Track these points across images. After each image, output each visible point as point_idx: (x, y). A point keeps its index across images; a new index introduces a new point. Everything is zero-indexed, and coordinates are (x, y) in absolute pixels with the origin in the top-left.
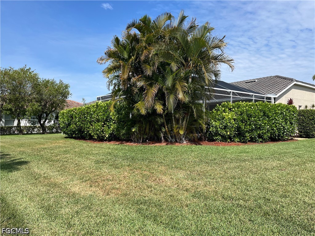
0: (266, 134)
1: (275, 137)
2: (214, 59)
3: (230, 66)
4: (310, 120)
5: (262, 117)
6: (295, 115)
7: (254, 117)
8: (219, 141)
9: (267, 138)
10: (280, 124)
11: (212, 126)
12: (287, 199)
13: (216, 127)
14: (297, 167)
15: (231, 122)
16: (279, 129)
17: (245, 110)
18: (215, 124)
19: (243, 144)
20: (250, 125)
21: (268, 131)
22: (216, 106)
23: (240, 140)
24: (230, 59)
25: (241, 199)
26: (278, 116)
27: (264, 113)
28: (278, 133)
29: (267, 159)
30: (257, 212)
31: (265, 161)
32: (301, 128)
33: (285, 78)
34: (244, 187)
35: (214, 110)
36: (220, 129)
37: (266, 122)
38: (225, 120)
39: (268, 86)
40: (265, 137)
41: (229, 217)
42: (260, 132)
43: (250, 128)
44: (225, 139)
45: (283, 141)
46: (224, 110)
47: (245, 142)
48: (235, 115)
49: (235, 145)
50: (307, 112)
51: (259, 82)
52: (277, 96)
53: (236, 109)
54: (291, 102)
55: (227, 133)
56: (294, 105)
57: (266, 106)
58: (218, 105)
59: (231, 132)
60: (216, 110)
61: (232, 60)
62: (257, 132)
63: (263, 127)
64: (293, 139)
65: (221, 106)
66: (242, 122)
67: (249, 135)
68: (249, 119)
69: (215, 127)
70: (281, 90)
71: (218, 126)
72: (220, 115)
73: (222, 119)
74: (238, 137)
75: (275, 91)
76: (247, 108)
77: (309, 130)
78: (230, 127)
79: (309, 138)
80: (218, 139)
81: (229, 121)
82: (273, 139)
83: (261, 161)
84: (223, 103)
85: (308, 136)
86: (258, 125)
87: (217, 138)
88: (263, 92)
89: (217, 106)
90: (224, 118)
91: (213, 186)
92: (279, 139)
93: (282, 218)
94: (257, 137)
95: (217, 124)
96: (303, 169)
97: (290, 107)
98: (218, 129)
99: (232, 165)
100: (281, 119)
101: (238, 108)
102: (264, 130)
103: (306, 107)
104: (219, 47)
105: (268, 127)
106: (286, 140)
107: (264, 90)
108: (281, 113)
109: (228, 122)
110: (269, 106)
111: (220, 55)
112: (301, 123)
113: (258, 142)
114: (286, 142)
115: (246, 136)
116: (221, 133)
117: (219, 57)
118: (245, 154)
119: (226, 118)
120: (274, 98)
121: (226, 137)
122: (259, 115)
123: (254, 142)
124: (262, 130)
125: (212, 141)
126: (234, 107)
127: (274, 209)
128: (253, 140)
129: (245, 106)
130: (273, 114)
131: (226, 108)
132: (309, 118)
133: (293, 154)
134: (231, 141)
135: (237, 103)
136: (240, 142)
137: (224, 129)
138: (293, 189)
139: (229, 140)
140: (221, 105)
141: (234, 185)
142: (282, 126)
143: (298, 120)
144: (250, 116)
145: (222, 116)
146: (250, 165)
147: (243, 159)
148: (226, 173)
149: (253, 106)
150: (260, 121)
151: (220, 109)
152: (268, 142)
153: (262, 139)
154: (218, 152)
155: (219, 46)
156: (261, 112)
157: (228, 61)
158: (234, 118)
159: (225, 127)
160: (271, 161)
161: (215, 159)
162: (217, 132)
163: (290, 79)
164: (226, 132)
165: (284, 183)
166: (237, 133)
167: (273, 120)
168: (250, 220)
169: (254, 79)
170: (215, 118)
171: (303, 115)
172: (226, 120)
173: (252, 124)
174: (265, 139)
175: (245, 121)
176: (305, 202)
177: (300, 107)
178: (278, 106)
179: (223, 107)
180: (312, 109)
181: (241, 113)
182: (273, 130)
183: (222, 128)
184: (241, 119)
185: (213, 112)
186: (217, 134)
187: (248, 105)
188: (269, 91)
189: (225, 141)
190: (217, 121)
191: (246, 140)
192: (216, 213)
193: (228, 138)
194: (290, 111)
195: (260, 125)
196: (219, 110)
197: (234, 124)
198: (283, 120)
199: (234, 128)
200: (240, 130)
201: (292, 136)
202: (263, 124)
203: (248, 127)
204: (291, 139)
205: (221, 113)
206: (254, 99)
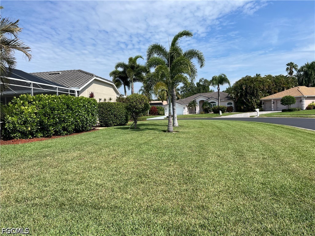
0: (70, 127)
1: (79, 128)
2: (5, 44)
3: (26, 54)
4: (108, 111)
5: (65, 110)
6: (95, 107)
7: (57, 111)
8: (19, 139)
9: (71, 130)
10: (83, 116)
11: (9, 122)
12: (83, 185)
13: (13, 123)
14: (94, 154)
15: (32, 116)
16: (82, 121)
17: (47, 103)
18: (12, 119)
19: (47, 138)
20: (53, 118)
21: (72, 123)
22: (12, 98)
23: (44, 135)
24: (26, 47)
25: (37, 198)
26: (81, 108)
27: (68, 106)
28: (81, 124)
29: (69, 151)
30: (52, 206)
31: (67, 153)
32: (101, 119)
33: (87, 73)
34: (42, 183)
35: (10, 104)
36: (19, 124)
37: (70, 114)
38: (24, 115)
39: (71, 79)
40: (70, 129)
41: (22, 220)
42: (64, 125)
43: (54, 121)
44: (26, 135)
45: (86, 132)
46: (23, 103)
47: (49, 137)
48: (35, 109)
49: (38, 140)
50: (105, 104)
51: (63, 75)
52: (80, 90)
53: (37, 102)
54: (92, 95)
55: (27, 129)
56: (94, 98)
57: (69, 99)
58: (15, 97)
59: (33, 127)
60: (12, 103)
61: (28, 48)
62: (61, 125)
63: (67, 120)
64: (95, 129)
65: (19, 99)
66: (45, 116)
67: (53, 129)
68: (52, 113)
69: (11, 123)
70: (84, 84)
71: (15, 122)
72: (18, 109)
73: (20, 114)
74: (41, 132)
75: (78, 85)
76: (49, 101)
77: (107, 120)
78: (31, 121)
79: (107, 127)
80: (17, 137)
81: (29, 115)
82: (78, 130)
83: (62, 154)
84: (21, 95)
85: (107, 125)
86: (62, 118)
87: (15, 135)
88: (67, 85)
89: (14, 99)
90: (22, 113)
91: (5, 192)
92: (83, 130)
93: (76, 204)
94: (62, 130)
95: (15, 119)
96: (98, 155)
97: (91, 100)
98: (15, 125)
99: (31, 163)
100: (84, 111)
101: (39, 101)
102: (69, 122)
103: (105, 100)
104: (12, 32)
105: (72, 119)
106: (89, 130)
107: (68, 83)
108: (83, 106)
109: (28, 117)
110: (72, 99)
111: (13, 40)
112: (101, 114)
113: (63, 134)
114: (89, 132)
115: (50, 130)
116: (19, 129)
117: (12, 43)
118: (47, 149)
119: (26, 112)
120: (78, 92)
121: (26, 133)
122: (63, 108)
123: (59, 135)
124: (67, 122)
125: (10, 140)
126: (34, 100)
127: (70, 198)
128: (57, 134)
129: (47, 99)
130: (76, 107)
131: (25, 101)
132: (107, 110)
133: (93, 143)
134: (33, 137)
135: (38, 96)
136: (43, 137)
137: (24, 124)
138: (88, 174)
139: (30, 136)
140: (19, 97)
141: (31, 184)
142: (85, 118)
143: (99, 112)
144: (53, 109)
145: (21, 109)
146: (51, 160)
147: (44, 155)
148: (23, 173)
149: (56, 99)
150: (64, 114)
151: (18, 102)
152: (73, 134)
153: (67, 131)
154: (15, 152)
155: (11, 30)
156: (64, 105)
157: (24, 49)
158: (35, 112)
159: (25, 123)
160: (72, 152)
161: (10, 160)
162: (14, 128)
163: (91, 75)
164: (27, 127)
165: (82, 171)
166: (39, 127)
167: (76, 112)
168: (44, 216)
169: (58, 72)
170: (12, 113)
171: (103, 107)
172: (26, 114)
173: (56, 117)
174: (69, 131)
175: (48, 115)
176: (97, 184)
177: (100, 100)
178: (81, 99)
179: (22, 100)
180: (109, 101)
181: (43, 107)
182: (77, 122)
183: (21, 124)
184: (44, 112)
185: (9, 106)
186: (15, 130)
187: (51, 98)
188: (73, 84)
189: (26, 137)
190: (14, 116)
191: (50, 134)
192: (6, 220)
193: (29, 134)
194: (91, 103)
195: (64, 118)
196: (16, 103)
197: (35, 118)
198: (86, 112)
199: (36, 122)
200: (42, 124)
201: (93, 126)
202: (67, 117)
203: (52, 120)
204: (94, 129)
205: (20, 106)
206: (58, 91)
